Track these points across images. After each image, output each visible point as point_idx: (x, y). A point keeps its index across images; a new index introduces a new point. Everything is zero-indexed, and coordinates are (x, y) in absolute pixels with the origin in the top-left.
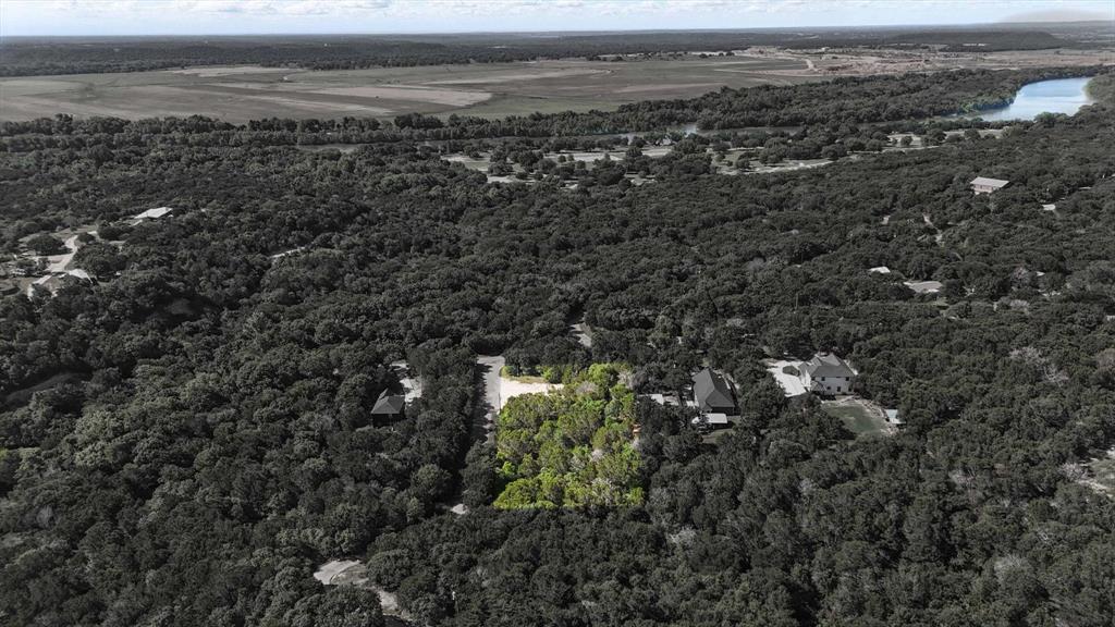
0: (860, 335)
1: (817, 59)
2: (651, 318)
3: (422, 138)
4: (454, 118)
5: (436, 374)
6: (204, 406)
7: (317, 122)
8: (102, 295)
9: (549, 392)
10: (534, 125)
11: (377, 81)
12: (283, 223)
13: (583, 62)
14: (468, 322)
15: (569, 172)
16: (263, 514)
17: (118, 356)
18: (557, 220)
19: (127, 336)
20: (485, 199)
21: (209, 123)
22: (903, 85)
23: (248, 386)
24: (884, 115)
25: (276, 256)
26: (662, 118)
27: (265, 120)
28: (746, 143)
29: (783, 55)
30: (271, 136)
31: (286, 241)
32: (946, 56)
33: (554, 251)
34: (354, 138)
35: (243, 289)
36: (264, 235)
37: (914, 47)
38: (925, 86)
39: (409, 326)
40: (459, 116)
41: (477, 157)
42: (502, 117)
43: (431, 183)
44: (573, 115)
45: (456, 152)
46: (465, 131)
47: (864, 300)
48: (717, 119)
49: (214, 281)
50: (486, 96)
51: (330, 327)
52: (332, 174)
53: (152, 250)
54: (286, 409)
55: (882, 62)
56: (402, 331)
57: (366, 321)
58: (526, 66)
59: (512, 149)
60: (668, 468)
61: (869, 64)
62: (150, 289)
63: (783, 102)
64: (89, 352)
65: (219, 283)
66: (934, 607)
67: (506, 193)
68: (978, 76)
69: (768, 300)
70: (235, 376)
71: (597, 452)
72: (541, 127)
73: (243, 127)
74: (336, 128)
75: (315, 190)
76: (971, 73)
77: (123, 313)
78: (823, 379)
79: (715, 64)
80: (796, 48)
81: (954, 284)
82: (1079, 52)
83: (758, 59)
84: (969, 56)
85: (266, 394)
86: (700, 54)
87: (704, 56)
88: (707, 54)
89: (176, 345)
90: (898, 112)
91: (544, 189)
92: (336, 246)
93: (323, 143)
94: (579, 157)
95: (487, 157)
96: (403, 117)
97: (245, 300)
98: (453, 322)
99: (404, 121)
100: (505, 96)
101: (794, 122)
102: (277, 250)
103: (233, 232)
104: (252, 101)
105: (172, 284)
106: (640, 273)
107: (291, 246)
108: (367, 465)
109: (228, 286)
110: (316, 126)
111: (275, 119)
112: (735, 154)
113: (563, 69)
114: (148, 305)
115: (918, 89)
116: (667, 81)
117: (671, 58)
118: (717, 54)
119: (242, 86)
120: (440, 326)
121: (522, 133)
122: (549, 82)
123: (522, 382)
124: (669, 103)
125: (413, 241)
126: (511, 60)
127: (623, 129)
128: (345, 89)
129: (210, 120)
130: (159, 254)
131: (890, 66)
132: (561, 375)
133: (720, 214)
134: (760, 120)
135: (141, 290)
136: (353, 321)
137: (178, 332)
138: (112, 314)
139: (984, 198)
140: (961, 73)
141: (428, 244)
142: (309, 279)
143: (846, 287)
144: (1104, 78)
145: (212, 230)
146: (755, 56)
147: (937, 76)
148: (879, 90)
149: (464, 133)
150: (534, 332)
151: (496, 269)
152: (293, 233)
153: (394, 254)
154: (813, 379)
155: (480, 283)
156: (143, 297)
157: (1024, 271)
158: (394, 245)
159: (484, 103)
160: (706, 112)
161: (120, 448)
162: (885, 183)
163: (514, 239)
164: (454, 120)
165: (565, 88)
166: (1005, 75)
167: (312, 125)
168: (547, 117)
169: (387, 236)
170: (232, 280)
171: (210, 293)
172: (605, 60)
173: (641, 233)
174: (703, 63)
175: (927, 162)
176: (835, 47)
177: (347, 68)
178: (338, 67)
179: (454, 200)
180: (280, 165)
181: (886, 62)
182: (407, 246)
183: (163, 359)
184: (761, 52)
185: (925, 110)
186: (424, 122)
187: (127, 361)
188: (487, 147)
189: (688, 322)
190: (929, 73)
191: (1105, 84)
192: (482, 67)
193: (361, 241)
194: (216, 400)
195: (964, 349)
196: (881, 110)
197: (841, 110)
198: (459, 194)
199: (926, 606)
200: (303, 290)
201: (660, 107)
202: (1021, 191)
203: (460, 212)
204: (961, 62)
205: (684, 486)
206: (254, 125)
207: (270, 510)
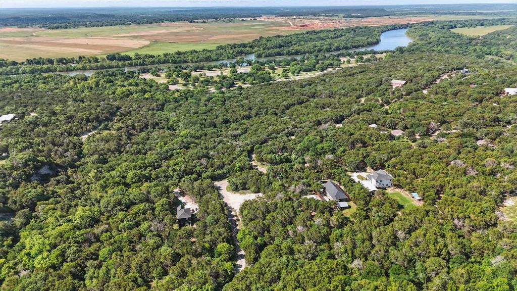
0: (385, 159)
1: (294, 21)
2: (289, 157)
3: (124, 66)
4: (137, 55)
5: (200, 195)
6: (89, 225)
7: (65, 59)
8: (6, 169)
9: (258, 198)
10: (179, 57)
11: (86, 35)
12: (82, 119)
13: (187, 23)
14: (203, 166)
15: (208, 82)
16: (149, 280)
17: (26, 202)
18: (216, 108)
19: (27, 191)
20: (174, 98)
21: (4, 62)
22: (335, 34)
23: (109, 211)
24: (333, 48)
25: (83, 137)
26: (238, 52)
27: (35, 59)
28: (281, 64)
29: (279, 20)
30: (42, 68)
31: (86, 128)
32: (346, 20)
33: (224, 125)
34: (88, 67)
35: (76, 157)
36: (75, 126)
37: (333, 16)
38: (343, 34)
39: (174, 170)
40: (139, 54)
41: (157, 75)
42: (161, 53)
43: (145, 92)
44: (196, 52)
45: (145, 72)
46: (145, 61)
47: (377, 141)
48: (263, 53)
49: (59, 154)
50: (147, 43)
51: (135, 175)
52: (88, 89)
53: (19, 140)
54: (134, 221)
55: (322, 23)
56: (171, 173)
57: (152, 170)
58: (160, 26)
59: (174, 71)
60: (337, 232)
61: (316, 24)
62: (30, 163)
63: (289, 44)
64: (10, 201)
65: (62, 156)
66: (473, 282)
67: (183, 94)
68: (364, 30)
69: (337, 144)
70: (99, 207)
71: (300, 228)
72: (182, 58)
73: (23, 63)
74: (75, 62)
75: (83, 98)
76: (361, 28)
77: (21, 177)
78: (381, 181)
79: (250, 24)
80: (282, 16)
81: (411, 132)
82: (398, 17)
83: (268, 21)
84: (356, 20)
85: (121, 215)
86: (241, 19)
87: (243, 20)
88: (245, 19)
89: (54, 192)
90: (338, 47)
91: (201, 92)
92: (112, 129)
93: (71, 70)
94: (209, 74)
95: (163, 75)
96: (110, 55)
97: (78, 163)
98: (195, 166)
99: (112, 58)
100: (156, 42)
101: (297, 53)
102: (83, 133)
103: (58, 126)
104: (20, 48)
105: (39, 158)
106: (271, 134)
107: (89, 131)
108: (194, 247)
109: (67, 156)
110: (64, 61)
111: (41, 58)
112: (279, 71)
113: (179, 27)
114: (31, 172)
115: (341, 36)
116: (230, 33)
117: (228, 21)
118: (249, 19)
119: (12, 39)
120: (190, 169)
121: (174, 62)
122: (176, 34)
123: (241, 194)
124: (239, 45)
125: (150, 123)
126: (151, 23)
127: (221, 58)
128: (70, 40)
129: (3, 60)
130: (24, 142)
131: (326, 25)
132: (259, 189)
133: (291, 102)
134: (282, 52)
135: (26, 164)
136: (145, 170)
137: (51, 184)
138: (14, 179)
139: (398, 89)
140: (357, 28)
141: (157, 124)
142: (108, 149)
143: (368, 136)
144: (412, 29)
145: (45, 125)
146: (266, 20)
147: (347, 30)
148: (326, 36)
149: (146, 63)
150: (237, 168)
151: (201, 136)
152: (89, 124)
153: (141, 131)
154: (377, 182)
155: (197, 144)
156: (27, 167)
157: (434, 124)
158: (140, 126)
159: (147, 46)
160: (256, 49)
161: (59, 255)
162: (355, 83)
163: (201, 120)
164: (138, 57)
165: (184, 37)
166: (374, 29)
167: (61, 61)
168: (184, 53)
169: (135, 121)
170: (68, 152)
171: (59, 161)
172: (198, 22)
173: (259, 113)
174: (244, 24)
175: (364, 71)
176: (300, 16)
177: (66, 28)
178: (61, 27)
179: (158, 99)
180: (55, 84)
181: (323, 22)
182: (147, 126)
183: (51, 200)
184: (269, 19)
185: (349, 46)
186: (122, 57)
187: (31, 203)
188: (160, 70)
189: (307, 158)
190: (344, 28)
191: (414, 32)
192: (137, 26)
193: (124, 125)
194: (95, 221)
195: (432, 163)
196: (331, 46)
197: (315, 47)
198: (159, 96)
199: (469, 282)
200: (106, 154)
201: (235, 48)
202: (412, 86)
203: (163, 105)
204: (354, 23)
205: (347, 239)
206: (30, 62)
207: (154, 277)
